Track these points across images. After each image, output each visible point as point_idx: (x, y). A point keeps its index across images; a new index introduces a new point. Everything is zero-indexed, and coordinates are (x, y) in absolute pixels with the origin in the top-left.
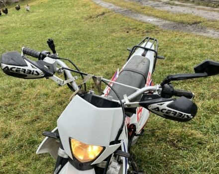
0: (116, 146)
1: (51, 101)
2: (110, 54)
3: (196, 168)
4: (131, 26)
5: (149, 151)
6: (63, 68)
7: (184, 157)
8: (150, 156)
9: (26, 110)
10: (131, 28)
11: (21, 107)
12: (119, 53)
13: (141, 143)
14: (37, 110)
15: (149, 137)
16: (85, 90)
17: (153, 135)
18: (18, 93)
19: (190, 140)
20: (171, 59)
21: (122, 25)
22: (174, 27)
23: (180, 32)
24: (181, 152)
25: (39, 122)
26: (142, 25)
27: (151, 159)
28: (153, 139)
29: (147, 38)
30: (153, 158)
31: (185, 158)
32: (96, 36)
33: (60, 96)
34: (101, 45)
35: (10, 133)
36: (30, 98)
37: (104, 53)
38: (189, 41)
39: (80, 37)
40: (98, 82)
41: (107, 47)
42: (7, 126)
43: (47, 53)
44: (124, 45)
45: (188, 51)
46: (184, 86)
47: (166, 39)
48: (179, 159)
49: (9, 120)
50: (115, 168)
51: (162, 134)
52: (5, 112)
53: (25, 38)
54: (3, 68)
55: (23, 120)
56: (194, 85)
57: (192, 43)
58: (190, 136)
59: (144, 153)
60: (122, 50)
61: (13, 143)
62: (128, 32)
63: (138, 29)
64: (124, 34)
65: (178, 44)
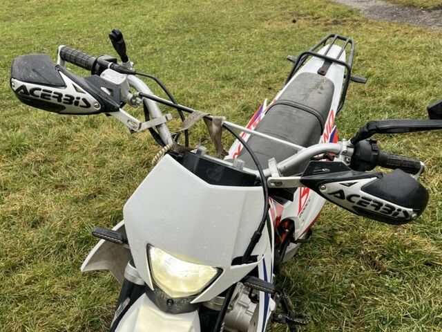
0: (247, 268)
1: (128, 159)
2: (255, 67)
3: (417, 317)
4: (303, 9)
5: (320, 273)
6: (141, 96)
7: (392, 292)
8: (321, 284)
9: (76, 174)
10: (302, 12)
11: (66, 168)
12: (272, 64)
13: (306, 256)
14: (99, 175)
15: (323, 244)
16: (187, 145)
17: (332, 240)
18: (64, 138)
19: (410, 256)
20: (382, 83)
21: (284, 5)
22: (392, 14)
23: (406, 25)
24: (387, 281)
25: (101, 201)
26: (325, 7)
27: (323, 290)
28: (331, 249)
29: (333, 36)
30: (327, 289)
31: (395, 293)
32: (228, 27)
33: (145, 149)
34: (237, 46)
35: (42, 218)
36: (86, 149)
37: (242, 63)
38: (424, 45)
39: (196, 28)
40: (215, 128)
41: (248, 52)
42: (38, 203)
43: (110, 61)
44: (284, 48)
45: (420, 67)
46: (404, 141)
47: (373, 40)
48: (381, 294)
49: (43, 191)
50: (246, 307)
51: (351, 240)
52: (34, 176)
53: (85, 25)
54: (15, 89)
55: (70, 194)
56: (425, 140)
57: (428, 49)
58: (409, 248)
59: (309, 276)
60: (281, 59)
61: (47, 239)
62: (294, 21)
63: (316, 16)
64: (287, 26)
65: (399, 51)
